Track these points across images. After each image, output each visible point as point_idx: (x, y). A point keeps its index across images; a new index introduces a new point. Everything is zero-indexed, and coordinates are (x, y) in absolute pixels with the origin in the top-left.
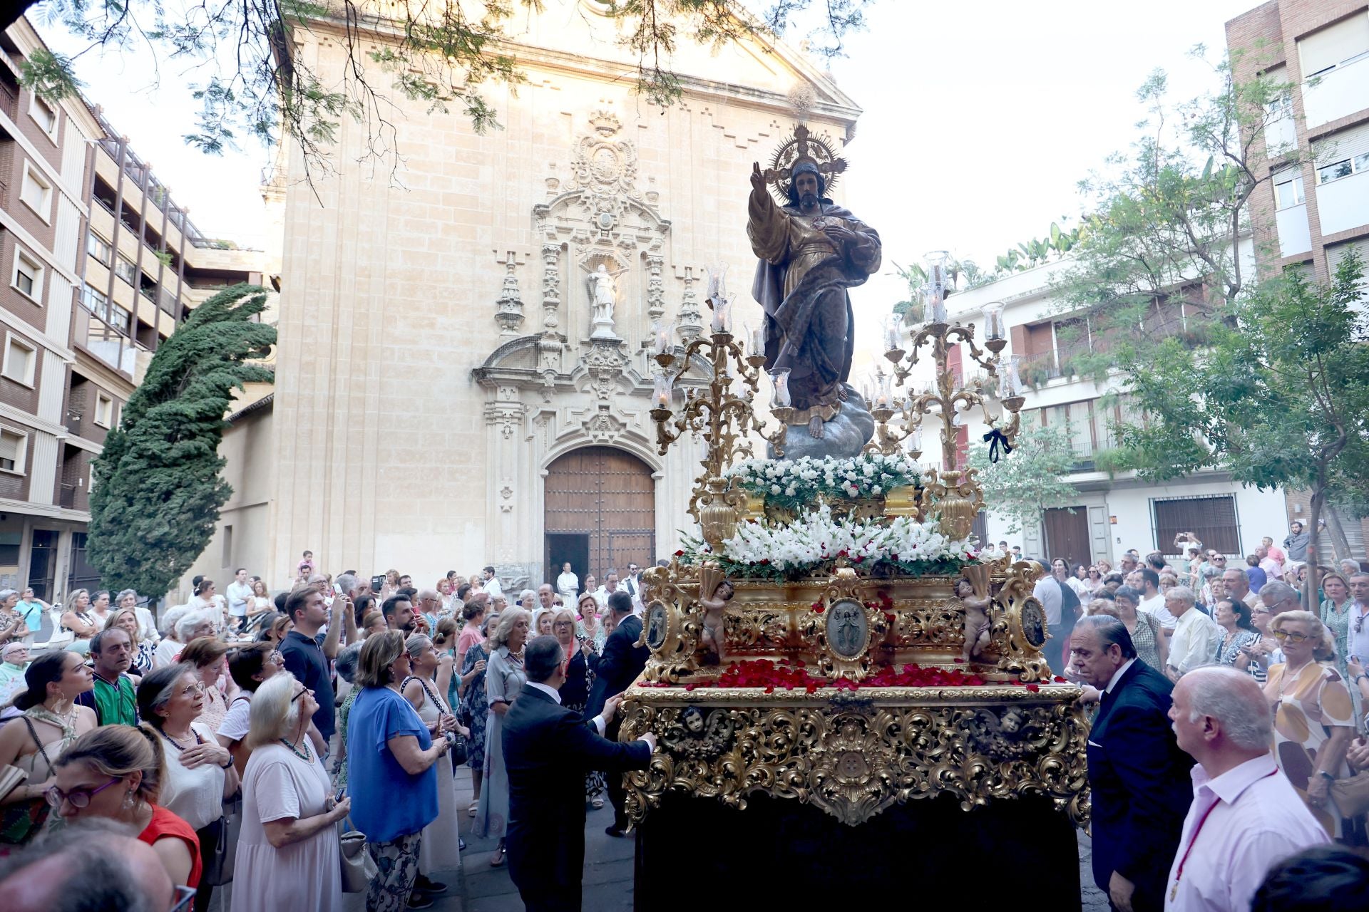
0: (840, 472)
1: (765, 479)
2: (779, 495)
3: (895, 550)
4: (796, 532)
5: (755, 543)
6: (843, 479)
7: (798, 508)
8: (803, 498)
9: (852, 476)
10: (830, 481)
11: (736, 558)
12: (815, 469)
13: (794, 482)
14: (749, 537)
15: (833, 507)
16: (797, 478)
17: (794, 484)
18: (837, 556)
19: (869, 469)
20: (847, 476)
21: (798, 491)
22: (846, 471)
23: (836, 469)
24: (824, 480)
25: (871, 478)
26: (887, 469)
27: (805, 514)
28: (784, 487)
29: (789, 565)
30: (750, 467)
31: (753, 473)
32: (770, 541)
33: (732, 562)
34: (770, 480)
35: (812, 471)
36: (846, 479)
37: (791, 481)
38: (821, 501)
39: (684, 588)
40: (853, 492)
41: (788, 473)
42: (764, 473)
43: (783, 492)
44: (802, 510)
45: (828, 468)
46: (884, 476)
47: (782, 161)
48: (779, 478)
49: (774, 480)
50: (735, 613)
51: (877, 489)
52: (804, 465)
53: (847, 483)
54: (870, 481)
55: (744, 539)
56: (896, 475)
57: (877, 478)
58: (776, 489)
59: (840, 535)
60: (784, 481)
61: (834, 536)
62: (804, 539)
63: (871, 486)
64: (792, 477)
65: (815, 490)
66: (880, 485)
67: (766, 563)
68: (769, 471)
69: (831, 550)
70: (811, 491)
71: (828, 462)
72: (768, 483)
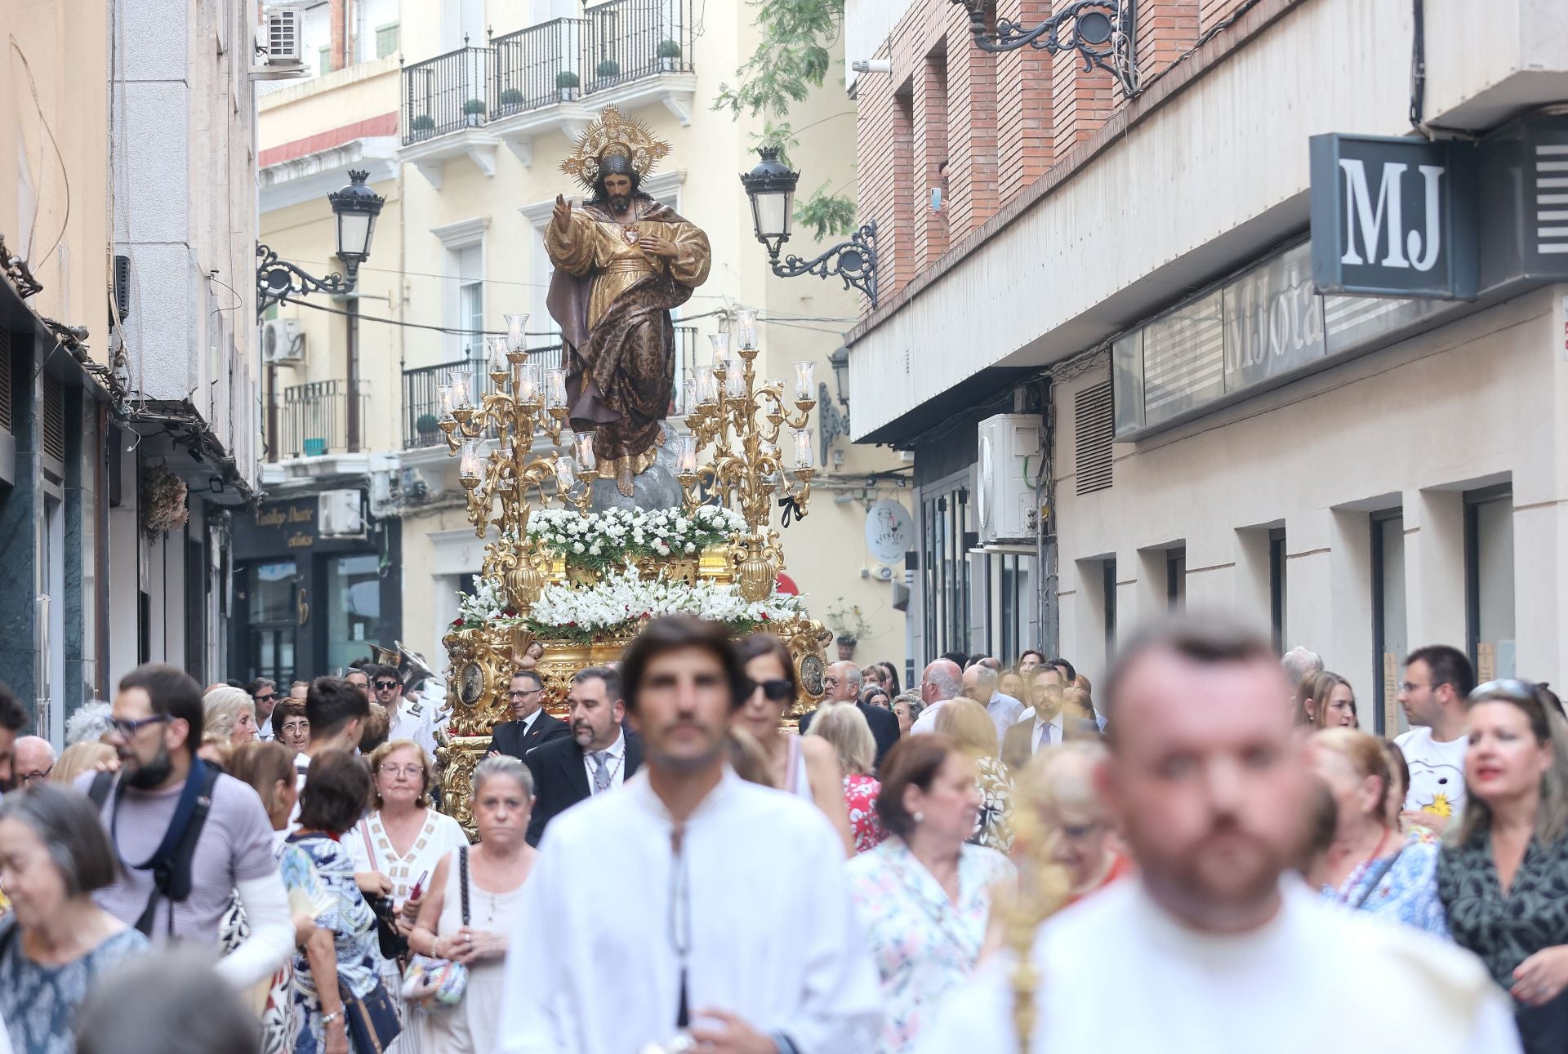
0: (651, 529)
1: (567, 536)
2: (581, 554)
3: (696, 611)
4: (601, 594)
5: (561, 607)
6: (653, 536)
7: (604, 569)
8: (609, 557)
9: (663, 532)
10: (639, 539)
11: (543, 621)
12: (623, 524)
13: (599, 540)
14: (556, 600)
15: (642, 566)
16: (603, 535)
17: (599, 542)
18: (640, 617)
19: (682, 524)
20: (658, 532)
21: (604, 549)
22: (657, 527)
23: (646, 524)
24: (633, 537)
25: (682, 535)
26: (702, 524)
27: (611, 576)
28: (587, 545)
29: (595, 626)
30: (549, 521)
31: (553, 529)
32: (575, 603)
33: (540, 625)
34: (572, 536)
35: (619, 527)
36: (657, 536)
37: (595, 539)
38: (627, 562)
39: (496, 649)
40: (664, 550)
41: (592, 529)
42: (565, 528)
43: (587, 550)
44: (607, 572)
45: (637, 522)
46: (698, 532)
47: (587, 148)
48: (582, 535)
49: (577, 537)
50: (544, 670)
51: (690, 547)
52: (611, 520)
53: (658, 541)
54: (683, 538)
55: (550, 602)
56: (713, 532)
57: (689, 536)
58: (579, 547)
59: (643, 598)
60: (588, 537)
61: (637, 599)
62: (609, 602)
63: (683, 543)
64: (597, 534)
65: (622, 549)
66: (694, 543)
67: (573, 625)
68: (572, 528)
69: (635, 611)
70: (618, 548)
71: (637, 515)
72: (570, 540)
